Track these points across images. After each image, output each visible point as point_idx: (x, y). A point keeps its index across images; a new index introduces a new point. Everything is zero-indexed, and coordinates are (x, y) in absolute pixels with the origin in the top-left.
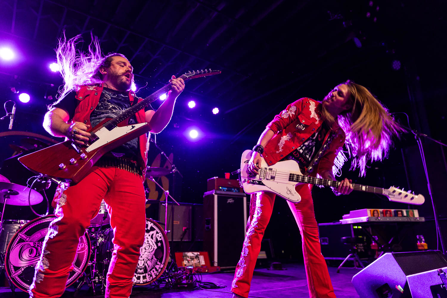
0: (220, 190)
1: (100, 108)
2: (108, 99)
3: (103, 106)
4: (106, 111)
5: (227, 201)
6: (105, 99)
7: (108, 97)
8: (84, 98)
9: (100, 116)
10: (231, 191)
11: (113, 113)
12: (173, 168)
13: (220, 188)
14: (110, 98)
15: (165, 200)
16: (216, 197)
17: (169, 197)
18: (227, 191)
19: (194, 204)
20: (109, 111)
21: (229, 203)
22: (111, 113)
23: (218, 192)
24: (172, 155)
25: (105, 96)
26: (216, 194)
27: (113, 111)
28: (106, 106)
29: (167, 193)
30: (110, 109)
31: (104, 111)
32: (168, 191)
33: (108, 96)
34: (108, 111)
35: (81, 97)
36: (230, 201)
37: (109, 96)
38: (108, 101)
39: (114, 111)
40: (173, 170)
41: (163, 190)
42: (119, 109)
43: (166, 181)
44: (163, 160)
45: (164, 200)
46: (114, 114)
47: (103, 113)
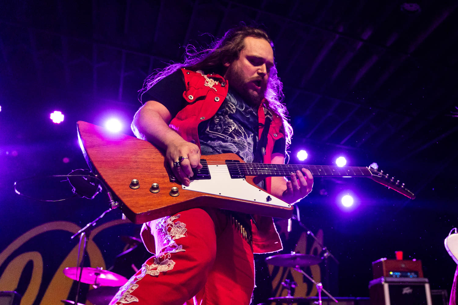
0: (391, 276)
1: (217, 127)
2: (232, 112)
3: (220, 126)
4: (224, 136)
5: (402, 291)
6: (228, 111)
7: (232, 108)
8: (196, 100)
9: (213, 142)
10: (407, 276)
11: (234, 143)
12: (325, 252)
13: (391, 273)
14: (234, 111)
15: (317, 295)
16: (386, 287)
17: (322, 292)
18: (401, 276)
19: (358, 298)
20: (228, 138)
21: (406, 294)
22: (230, 142)
23: (389, 279)
24: (321, 232)
25: (229, 105)
26: (386, 282)
27: (234, 138)
28: (225, 125)
29: (319, 287)
30: (231, 135)
31: (220, 135)
32: (320, 285)
33: (232, 106)
34: (227, 136)
35: (191, 97)
36: (407, 291)
37: (234, 107)
38: (231, 116)
39: (236, 139)
40: (325, 255)
41: (312, 283)
42: (245, 135)
43: (316, 270)
44: (310, 241)
45: (315, 294)
46: (236, 145)
47: (219, 139)
